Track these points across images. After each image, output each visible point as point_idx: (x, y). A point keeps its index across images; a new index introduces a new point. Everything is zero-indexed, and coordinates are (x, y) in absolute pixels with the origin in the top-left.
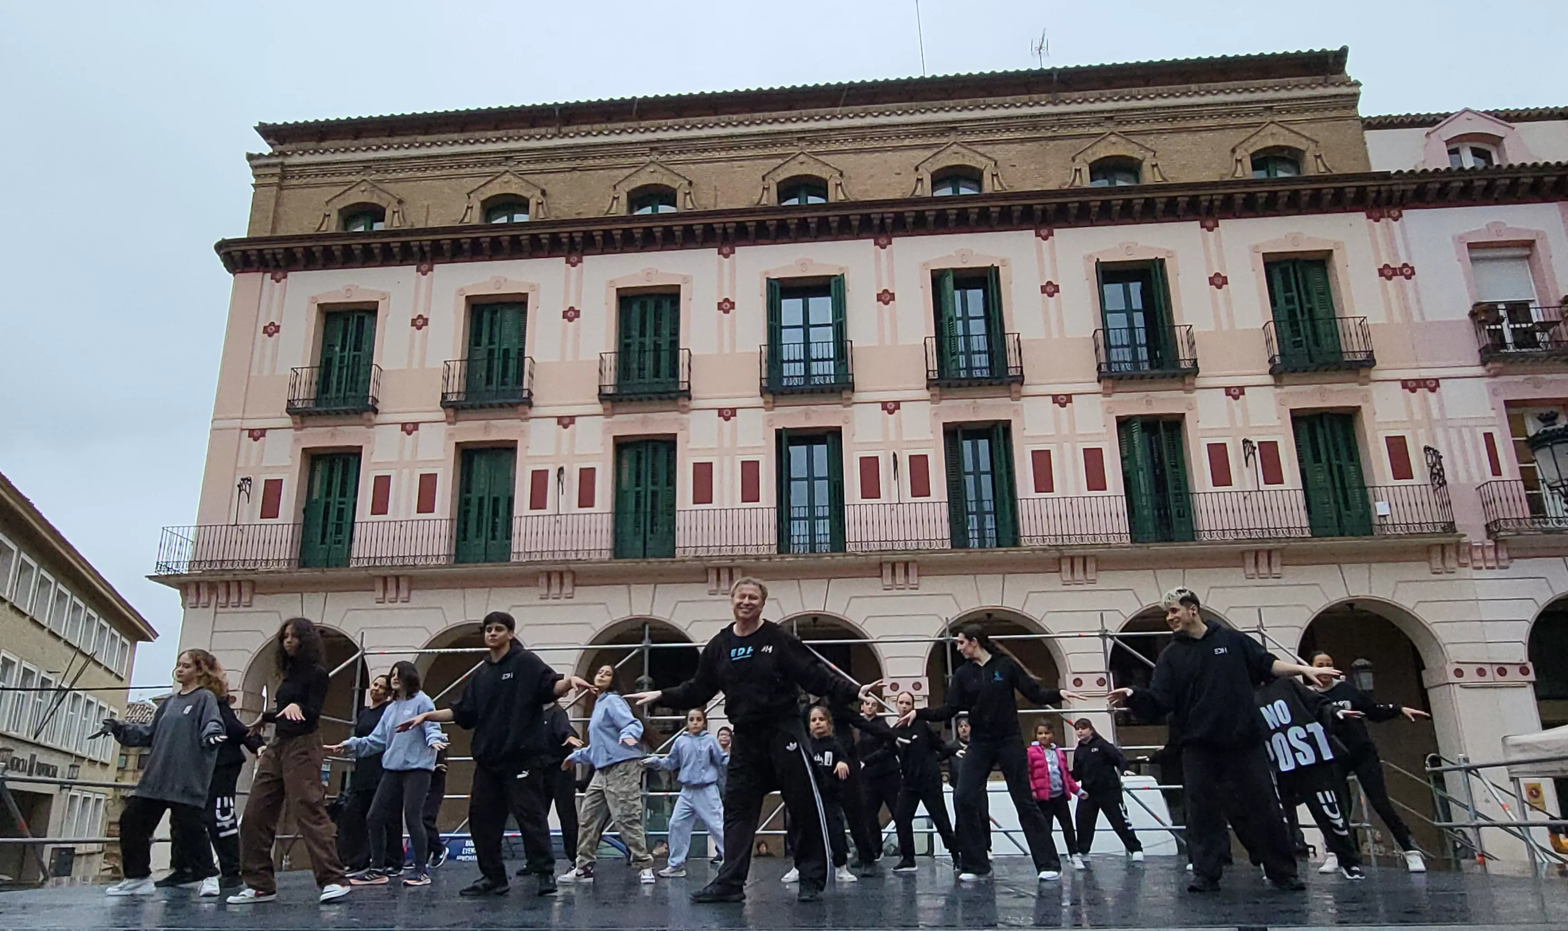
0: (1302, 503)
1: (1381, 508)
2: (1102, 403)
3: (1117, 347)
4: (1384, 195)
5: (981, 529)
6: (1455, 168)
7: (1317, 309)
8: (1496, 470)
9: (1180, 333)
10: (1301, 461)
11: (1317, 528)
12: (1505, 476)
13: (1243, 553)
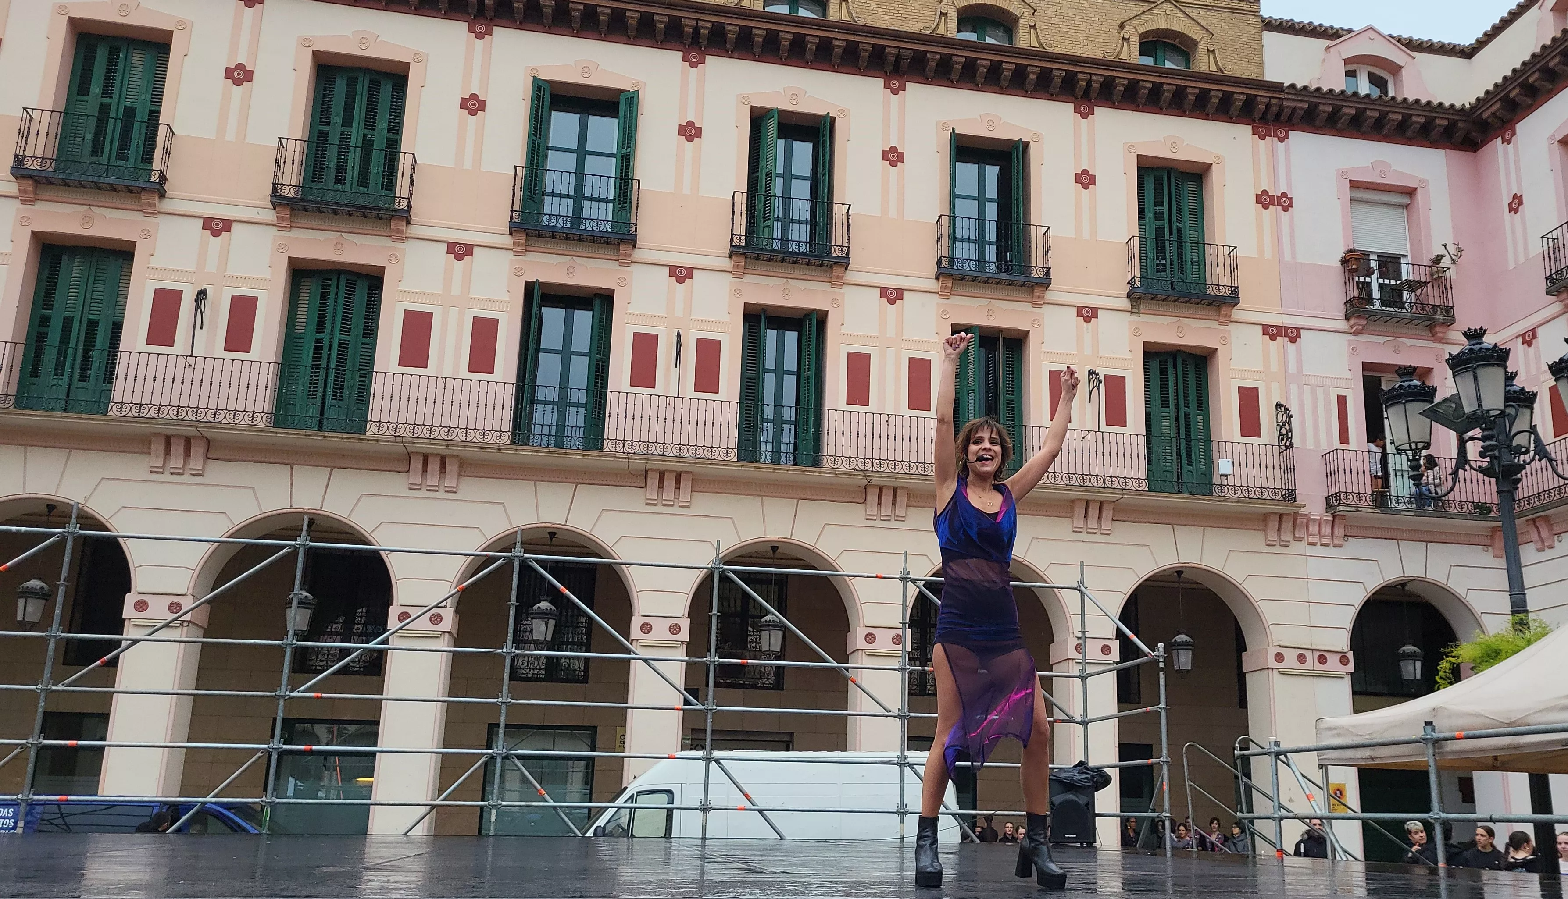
0: (1143, 451)
1: (1223, 466)
2: (938, 304)
3: (962, 240)
4: (1274, 109)
5: (777, 441)
6: (1349, 92)
7: (1188, 231)
8: (1344, 438)
9: (1036, 234)
10: (1147, 402)
11: (1155, 482)
12: (1353, 444)
13: (1073, 502)
